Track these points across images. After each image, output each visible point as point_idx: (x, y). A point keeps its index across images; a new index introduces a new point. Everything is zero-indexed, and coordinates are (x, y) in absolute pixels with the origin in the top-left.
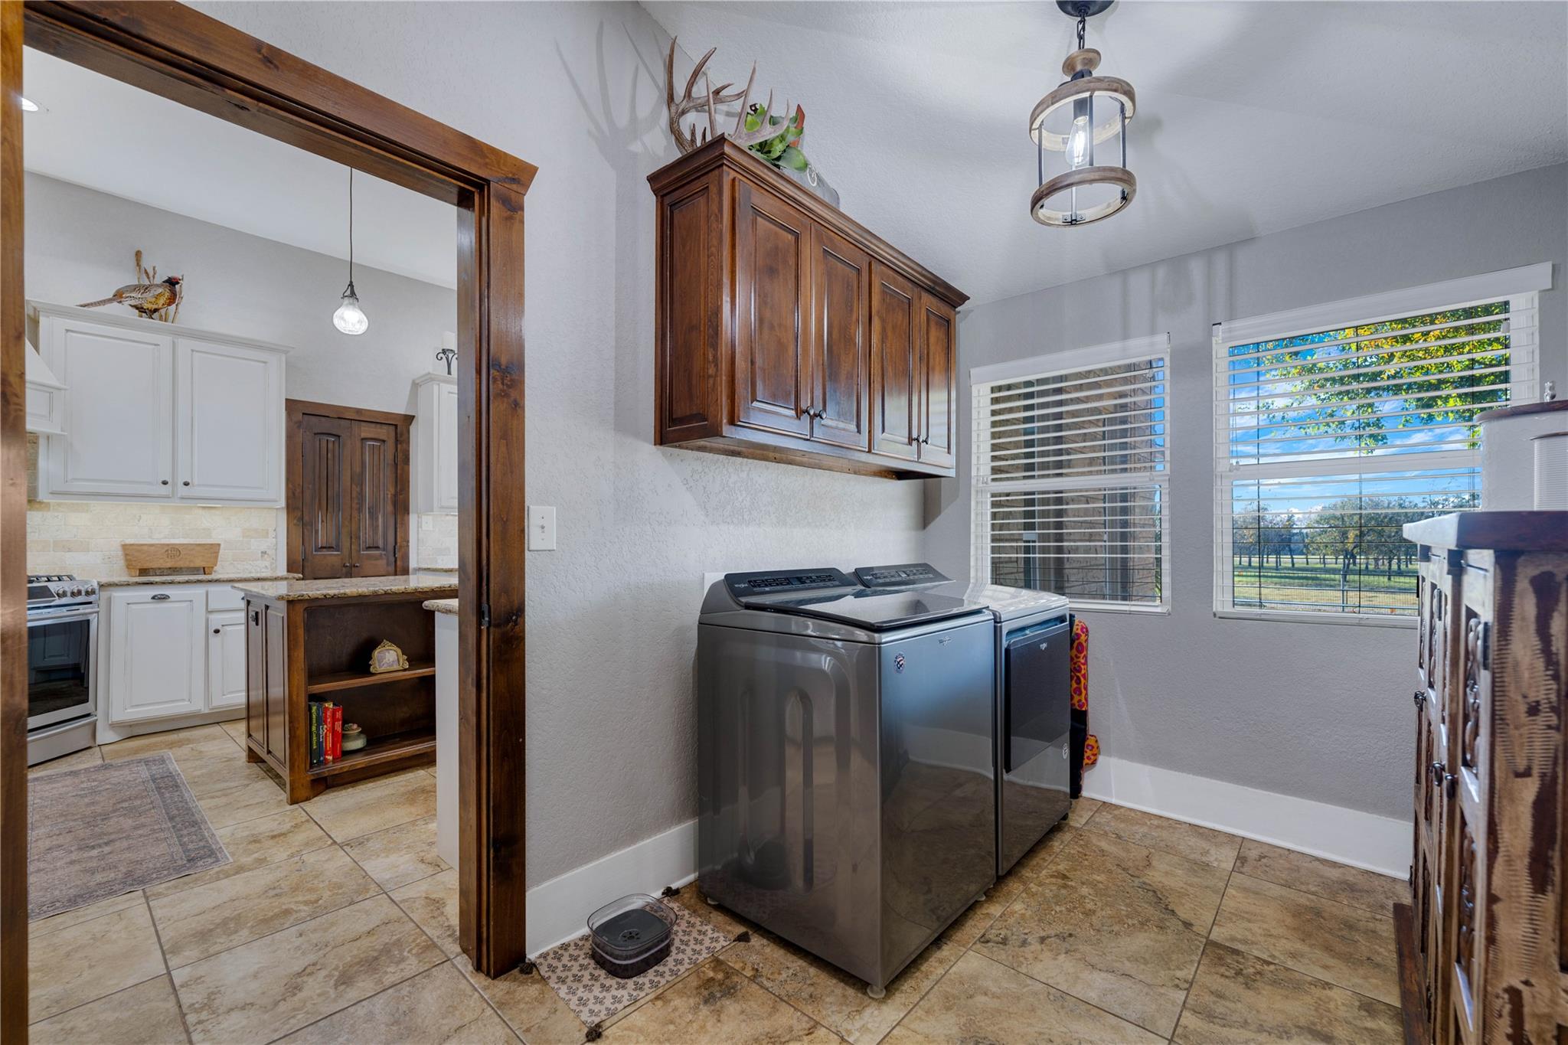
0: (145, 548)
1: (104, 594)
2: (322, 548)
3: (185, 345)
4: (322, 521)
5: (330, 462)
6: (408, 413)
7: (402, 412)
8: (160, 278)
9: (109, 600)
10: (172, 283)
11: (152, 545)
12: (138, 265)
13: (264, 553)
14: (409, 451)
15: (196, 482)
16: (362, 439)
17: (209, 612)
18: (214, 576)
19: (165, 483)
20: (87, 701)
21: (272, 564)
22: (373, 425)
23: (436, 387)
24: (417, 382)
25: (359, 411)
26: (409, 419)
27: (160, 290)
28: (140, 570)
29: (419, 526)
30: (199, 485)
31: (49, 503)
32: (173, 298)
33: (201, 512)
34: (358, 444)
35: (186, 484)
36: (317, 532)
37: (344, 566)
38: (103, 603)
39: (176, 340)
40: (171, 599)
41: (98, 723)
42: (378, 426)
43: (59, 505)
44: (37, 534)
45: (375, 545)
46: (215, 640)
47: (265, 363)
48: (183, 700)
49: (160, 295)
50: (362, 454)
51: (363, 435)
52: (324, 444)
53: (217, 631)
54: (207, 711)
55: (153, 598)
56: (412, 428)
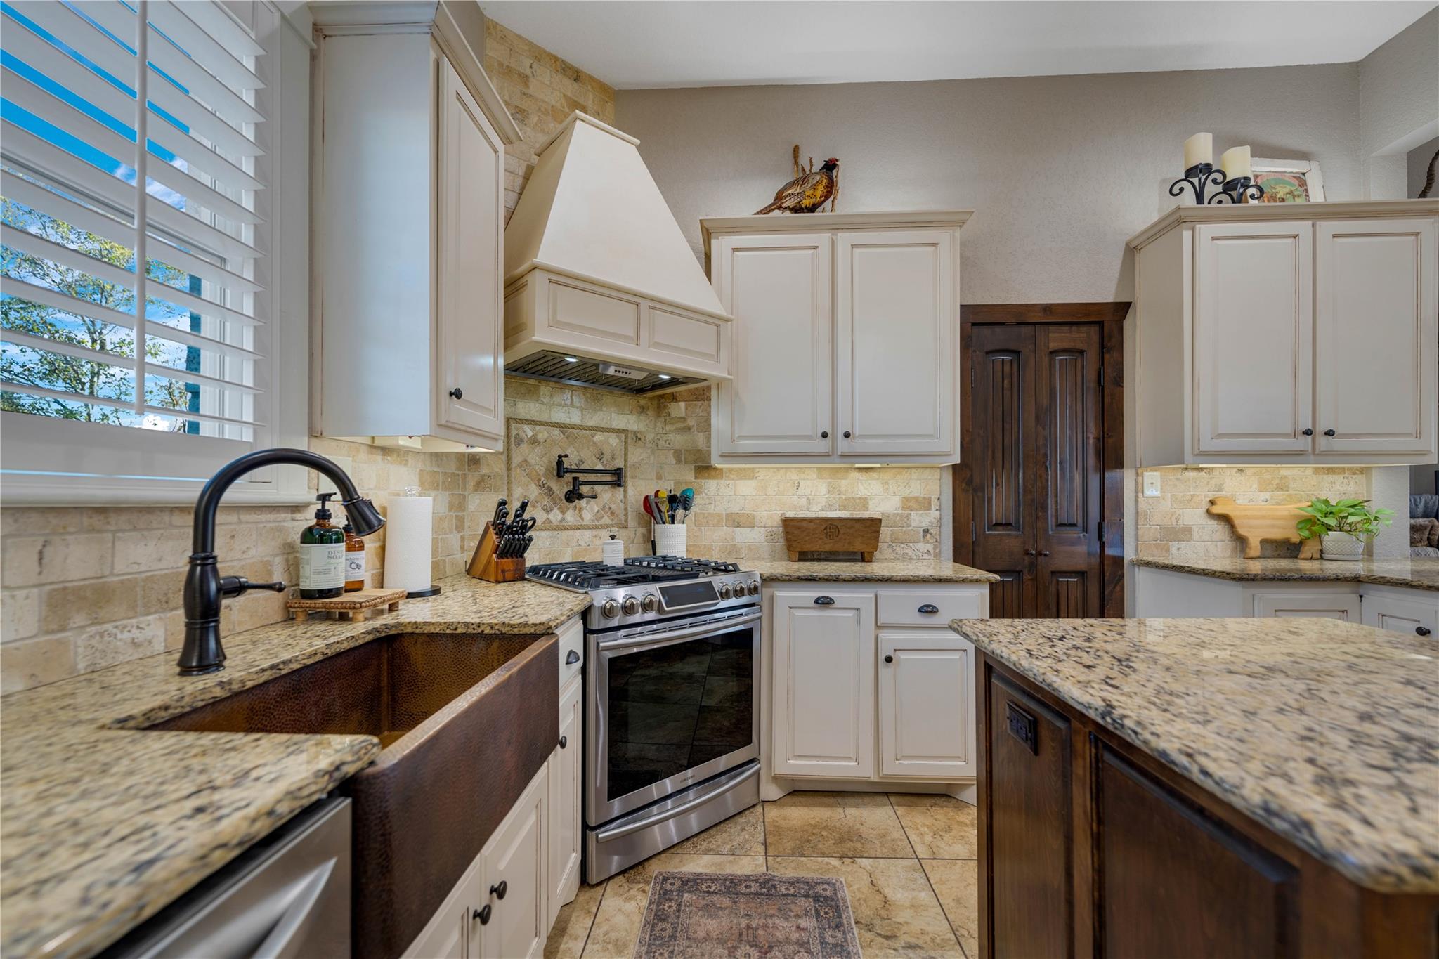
0: (804, 524)
1: (766, 592)
2: (997, 524)
3: (845, 239)
4: (997, 485)
5: (1007, 393)
6: (1118, 300)
7: (1110, 299)
8: (818, 165)
9: (772, 598)
10: (830, 166)
11: (811, 520)
12: (796, 162)
13: (926, 531)
14: (1122, 363)
15: (857, 432)
16: (1051, 353)
17: (878, 627)
18: (877, 568)
19: (825, 435)
20: (750, 742)
21: (935, 547)
22: (1066, 328)
23: (1187, 235)
24: (1133, 245)
25: (1048, 308)
26: (1122, 309)
27: (818, 177)
28: (799, 552)
29: (1138, 489)
30: (860, 436)
31: (721, 469)
32: (831, 188)
33: (856, 475)
34: (1046, 360)
35: (847, 435)
36: (990, 500)
37: (1027, 553)
38: (765, 604)
39: (834, 237)
40: (837, 604)
41: (761, 772)
42: (1074, 328)
43: (730, 470)
44: (713, 506)
45: (1071, 521)
46: (885, 671)
47: (935, 245)
48: (849, 759)
49: (818, 183)
50: (1051, 376)
51: (1053, 346)
52: (999, 367)
53: (889, 660)
54: (876, 780)
55: (817, 601)
56: (1127, 324)
